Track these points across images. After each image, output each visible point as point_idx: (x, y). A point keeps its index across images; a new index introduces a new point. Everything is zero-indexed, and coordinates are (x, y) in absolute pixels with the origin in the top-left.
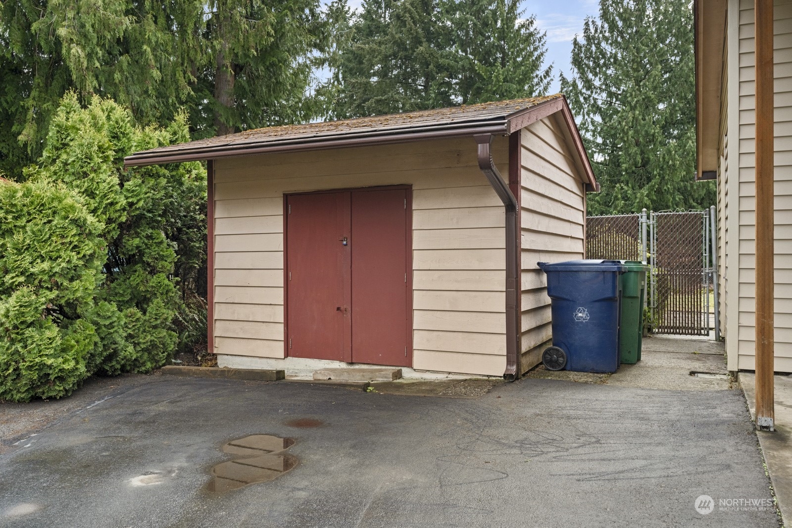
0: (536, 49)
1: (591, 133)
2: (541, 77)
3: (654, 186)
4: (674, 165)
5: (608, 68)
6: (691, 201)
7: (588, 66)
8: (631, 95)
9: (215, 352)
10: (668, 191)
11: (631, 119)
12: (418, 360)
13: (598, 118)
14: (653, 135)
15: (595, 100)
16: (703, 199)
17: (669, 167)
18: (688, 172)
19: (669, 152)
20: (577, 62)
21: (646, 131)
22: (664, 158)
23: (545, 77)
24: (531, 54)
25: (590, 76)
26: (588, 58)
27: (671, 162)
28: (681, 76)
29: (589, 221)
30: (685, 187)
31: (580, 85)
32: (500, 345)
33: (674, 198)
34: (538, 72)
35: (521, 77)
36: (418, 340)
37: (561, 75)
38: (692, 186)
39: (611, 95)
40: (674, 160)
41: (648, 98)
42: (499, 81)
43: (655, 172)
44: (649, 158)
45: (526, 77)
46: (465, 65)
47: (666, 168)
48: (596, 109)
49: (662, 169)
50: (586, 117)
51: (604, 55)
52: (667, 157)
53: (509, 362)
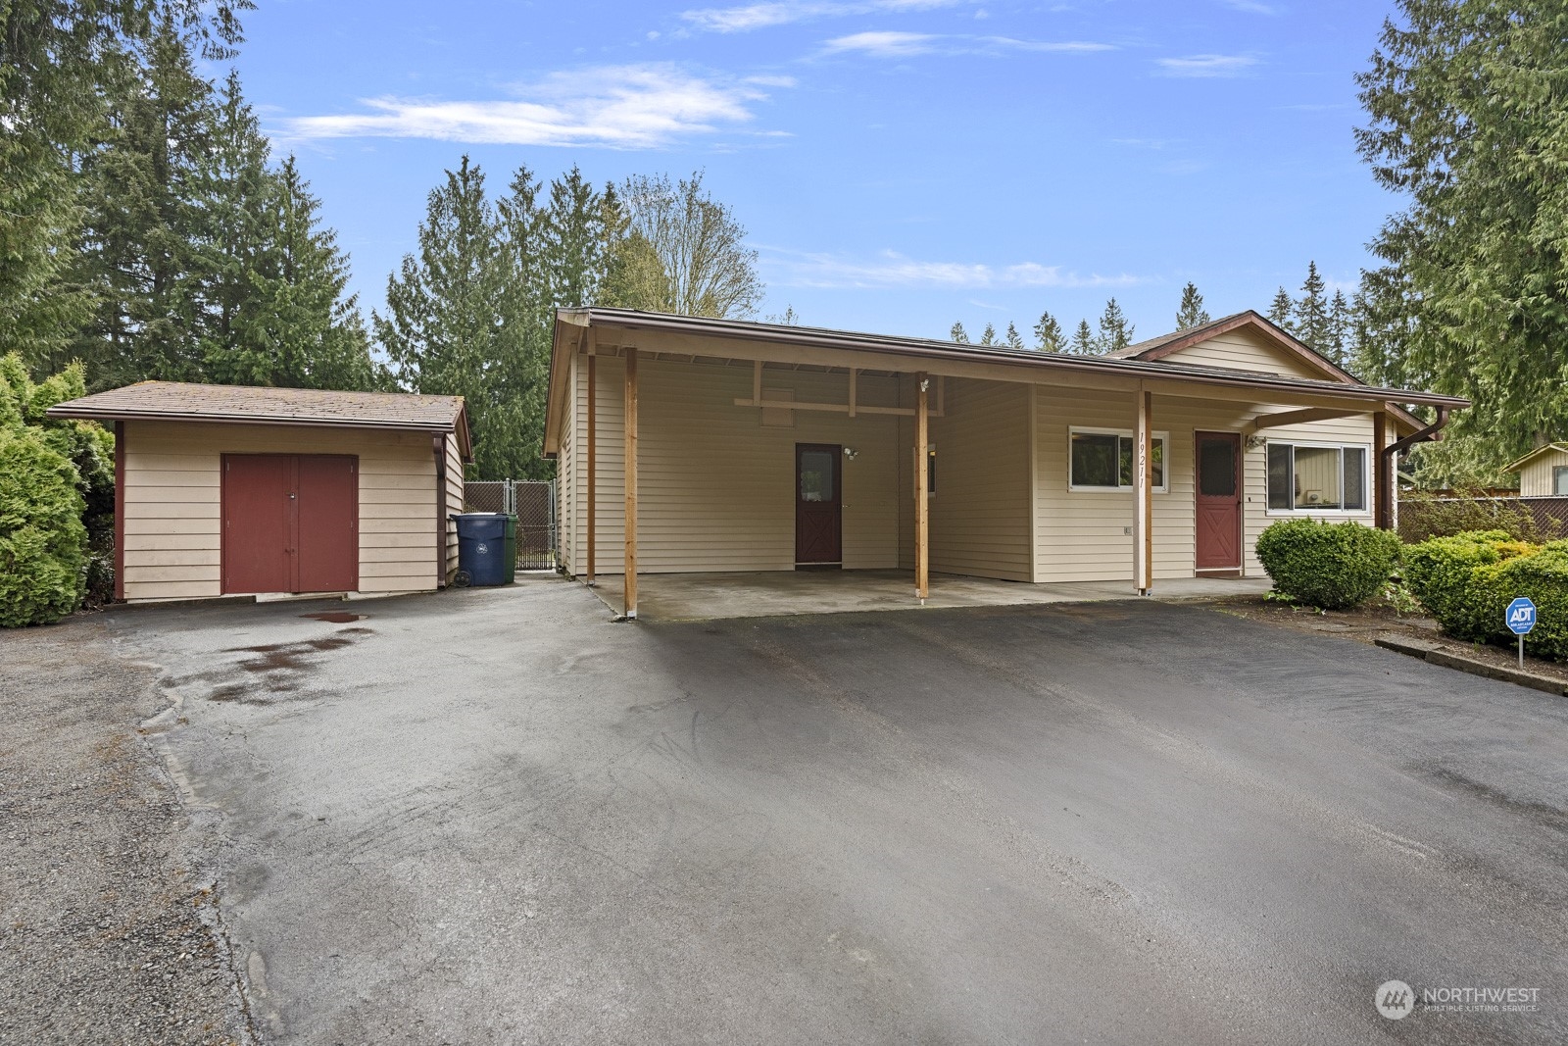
0: (337, 271)
1: (410, 384)
2: (342, 306)
3: (481, 449)
4: (501, 429)
5: (429, 315)
6: (517, 466)
7: (405, 307)
8: (458, 352)
9: (125, 597)
10: (495, 455)
11: (458, 377)
12: (362, 585)
13: (416, 367)
14: (481, 397)
15: (413, 346)
16: (527, 465)
17: (497, 431)
18: (515, 438)
19: (496, 415)
20: (394, 301)
21: (474, 392)
22: (491, 422)
23: (348, 307)
24: (330, 276)
25: (408, 320)
26: (407, 299)
27: (498, 427)
28: (507, 341)
29: (465, 486)
30: (512, 451)
31: (397, 329)
32: (434, 569)
33: (501, 463)
34: (337, 299)
35: (316, 301)
36: (362, 570)
37: (374, 312)
38: (518, 452)
39: (432, 344)
40: (501, 424)
41: (476, 357)
42: (285, 301)
43: (483, 435)
44: (475, 420)
45: (324, 302)
46: (234, 270)
47: (494, 432)
48: (414, 357)
49: (489, 431)
50: (405, 366)
51: (425, 301)
52: (494, 421)
53: (440, 578)
